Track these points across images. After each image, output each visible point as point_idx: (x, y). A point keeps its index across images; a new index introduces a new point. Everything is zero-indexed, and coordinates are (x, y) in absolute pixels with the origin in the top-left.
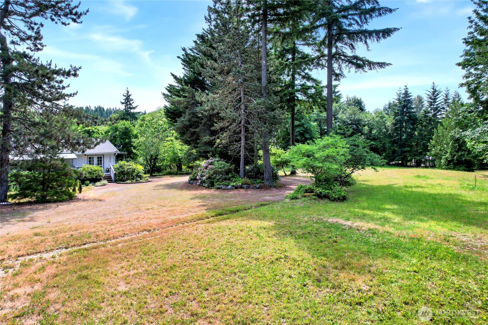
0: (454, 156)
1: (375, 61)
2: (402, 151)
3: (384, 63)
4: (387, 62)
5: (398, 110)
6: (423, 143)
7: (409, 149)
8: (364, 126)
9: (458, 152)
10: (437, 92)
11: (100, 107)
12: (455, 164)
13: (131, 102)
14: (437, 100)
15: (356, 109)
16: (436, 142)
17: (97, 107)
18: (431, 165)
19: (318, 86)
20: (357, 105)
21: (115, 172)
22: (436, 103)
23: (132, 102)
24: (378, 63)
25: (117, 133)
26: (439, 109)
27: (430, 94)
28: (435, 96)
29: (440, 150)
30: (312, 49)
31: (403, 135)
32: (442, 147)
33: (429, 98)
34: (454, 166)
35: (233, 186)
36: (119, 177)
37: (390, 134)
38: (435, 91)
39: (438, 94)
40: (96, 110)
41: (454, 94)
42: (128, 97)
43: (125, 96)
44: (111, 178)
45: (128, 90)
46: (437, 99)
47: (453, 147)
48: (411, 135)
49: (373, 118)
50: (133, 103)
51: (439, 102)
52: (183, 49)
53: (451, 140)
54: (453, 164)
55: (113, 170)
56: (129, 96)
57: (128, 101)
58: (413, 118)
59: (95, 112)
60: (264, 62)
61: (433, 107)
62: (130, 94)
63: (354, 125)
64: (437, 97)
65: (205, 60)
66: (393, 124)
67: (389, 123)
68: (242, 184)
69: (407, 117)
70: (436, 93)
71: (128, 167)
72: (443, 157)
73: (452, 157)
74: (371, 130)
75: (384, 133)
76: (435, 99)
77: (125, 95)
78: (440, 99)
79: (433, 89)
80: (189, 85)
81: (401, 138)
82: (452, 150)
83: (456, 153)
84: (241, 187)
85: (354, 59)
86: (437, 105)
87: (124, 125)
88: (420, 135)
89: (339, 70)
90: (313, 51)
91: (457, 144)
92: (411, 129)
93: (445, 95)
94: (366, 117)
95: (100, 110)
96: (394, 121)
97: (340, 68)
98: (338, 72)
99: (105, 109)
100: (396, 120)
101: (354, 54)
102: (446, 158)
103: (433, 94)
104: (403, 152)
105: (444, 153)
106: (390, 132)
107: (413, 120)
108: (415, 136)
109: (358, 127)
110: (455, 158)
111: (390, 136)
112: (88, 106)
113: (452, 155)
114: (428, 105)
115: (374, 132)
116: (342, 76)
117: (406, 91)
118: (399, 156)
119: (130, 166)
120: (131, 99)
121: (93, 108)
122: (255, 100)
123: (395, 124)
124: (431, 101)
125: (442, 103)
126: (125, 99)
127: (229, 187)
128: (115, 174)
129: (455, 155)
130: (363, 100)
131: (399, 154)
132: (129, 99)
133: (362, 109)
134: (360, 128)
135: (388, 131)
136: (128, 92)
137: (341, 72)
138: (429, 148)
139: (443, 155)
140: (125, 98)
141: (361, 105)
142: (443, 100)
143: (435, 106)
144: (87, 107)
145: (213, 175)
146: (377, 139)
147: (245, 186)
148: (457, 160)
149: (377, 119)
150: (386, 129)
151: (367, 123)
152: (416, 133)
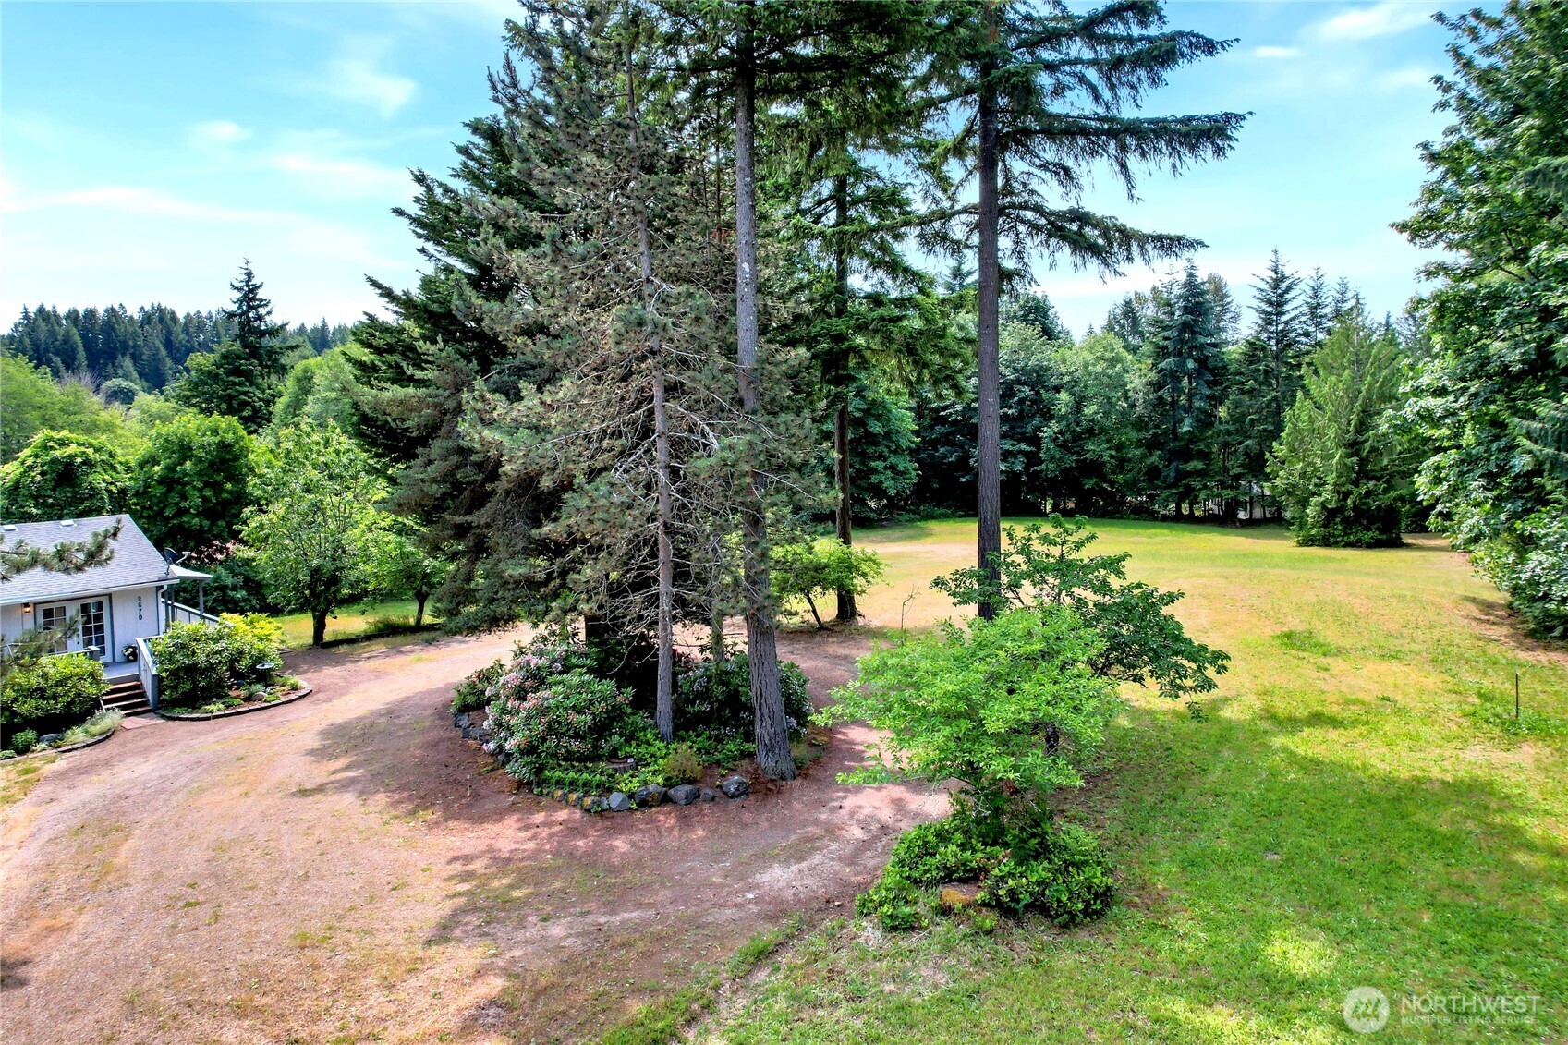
0: (1346, 495)
1: (1147, 230)
2: (1177, 471)
3: (1179, 239)
4: (1191, 235)
5: (1166, 339)
6: (1247, 446)
7: (1199, 465)
8: (1057, 389)
9: (1356, 484)
10: (1287, 282)
11: (159, 309)
12: (1348, 523)
13: (262, 311)
14: (1287, 308)
15: (1032, 332)
16: (1292, 450)
17: (148, 308)
18: (1268, 516)
19: (928, 295)
20: (1032, 316)
21: (154, 672)
22: (1285, 318)
23: (267, 309)
24: (1160, 238)
25: (188, 465)
26: (1293, 335)
27: (1265, 287)
28: (1281, 295)
29: (1303, 475)
30: (907, 163)
31: (1182, 420)
32: (1309, 465)
33: (1262, 300)
34: (1345, 529)
35: (631, 796)
36: (175, 688)
37: (1139, 418)
38: (1283, 278)
39: (1289, 289)
40: (147, 319)
41: (1338, 287)
42: (251, 291)
43: (239, 289)
44: (143, 695)
45: (250, 266)
46: (1286, 303)
47: (1344, 468)
48: (1206, 420)
49: (1086, 365)
50: (269, 313)
51: (1293, 314)
52: (416, 176)
53: (1338, 446)
54: (1341, 523)
55: (149, 660)
56: (254, 289)
57: (250, 308)
58: (1211, 363)
59: (142, 327)
60: (746, 266)
61: (1273, 329)
62: (255, 281)
63: (1024, 384)
64: (1287, 296)
65: (498, 248)
66: (1150, 383)
67: (1138, 378)
68: (669, 783)
69: (1195, 360)
70: (1283, 286)
71: (211, 646)
72: (1314, 500)
73: (1339, 500)
74: (1079, 402)
75: (1124, 414)
76: (1279, 304)
77: (239, 285)
78: (1297, 304)
79: (1276, 271)
80: (439, 338)
81: (1174, 430)
82: (1339, 476)
83: (1350, 487)
84: (665, 799)
85: (1072, 220)
86: (1287, 323)
87: (215, 432)
88: (1238, 419)
89: (1014, 260)
90: (909, 170)
91: (1355, 459)
92: (1208, 397)
93: (1310, 293)
94: (1064, 361)
95: (161, 320)
96: (1153, 376)
97: (1019, 253)
98: (1009, 264)
99: (181, 315)
100: (1160, 371)
101: (1073, 204)
102: (1323, 505)
103: (1276, 287)
104: (1182, 475)
105: (1316, 485)
106: (1139, 410)
107: (1213, 371)
108: (1221, 423)
109: (1038, 392)
110: (1349, 501)
111: (1140, 424)
112: (116, 307)
113: (1338, 493)
114: (1260, 322)
115: (1090, 410)
116: (1023, 277)
117: (1191, 275)
118: (1169, 487)
119: (221, 638)
120: (261, 300)
121: (133, 311)
122: (708, 425)
123: (1158, 386)
124: (1270, 309)
125: (1303, 319)
126: (240, 301)
127: (615, 800)
128: (157, 679)
129: (1350, 493)
130: (1052, 301)
131: (1171, 480)
132: (253, 299)
133: (1049, 333)
134: (1045, 395)
135: (1133, 406)
136: (249, 275)
137: (1020, 266)
138: (1268, 470)
139: (1314, 494)
140: (238, 295)
141: (1045, 316)
142: (1306, 309)
143: (1280, 327)
144: (113, 309)
145: (544, 740)
146: (1100, 432)
147: (681, 792)
148: (1355, 508)
149: (1098, 368)
150: (1126, 399)
151: (1067, 378)
152: (1222, 412)
